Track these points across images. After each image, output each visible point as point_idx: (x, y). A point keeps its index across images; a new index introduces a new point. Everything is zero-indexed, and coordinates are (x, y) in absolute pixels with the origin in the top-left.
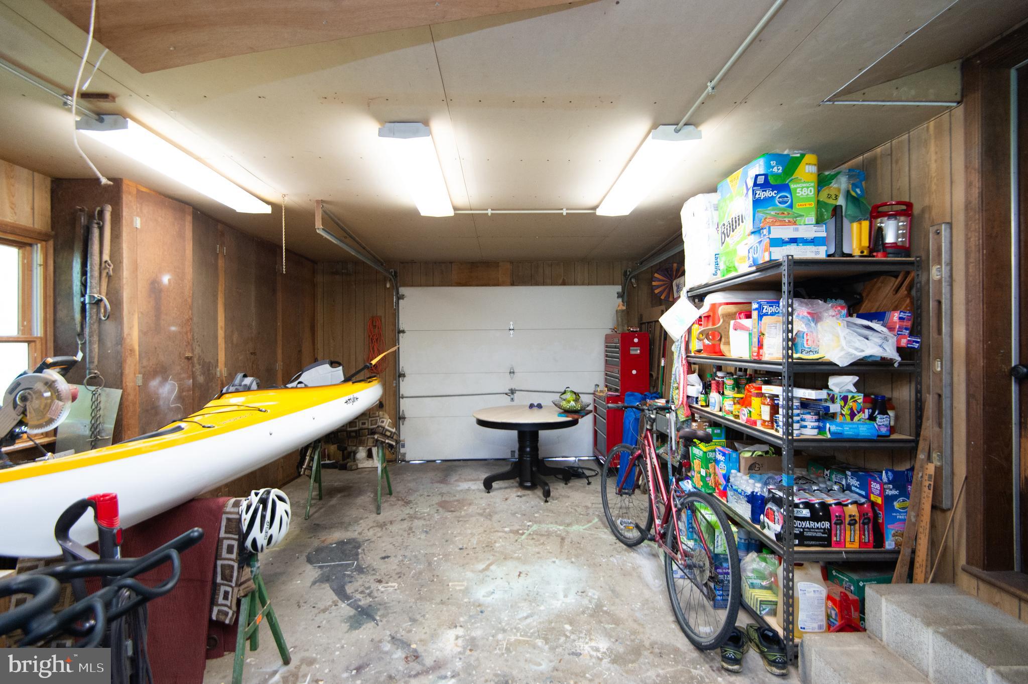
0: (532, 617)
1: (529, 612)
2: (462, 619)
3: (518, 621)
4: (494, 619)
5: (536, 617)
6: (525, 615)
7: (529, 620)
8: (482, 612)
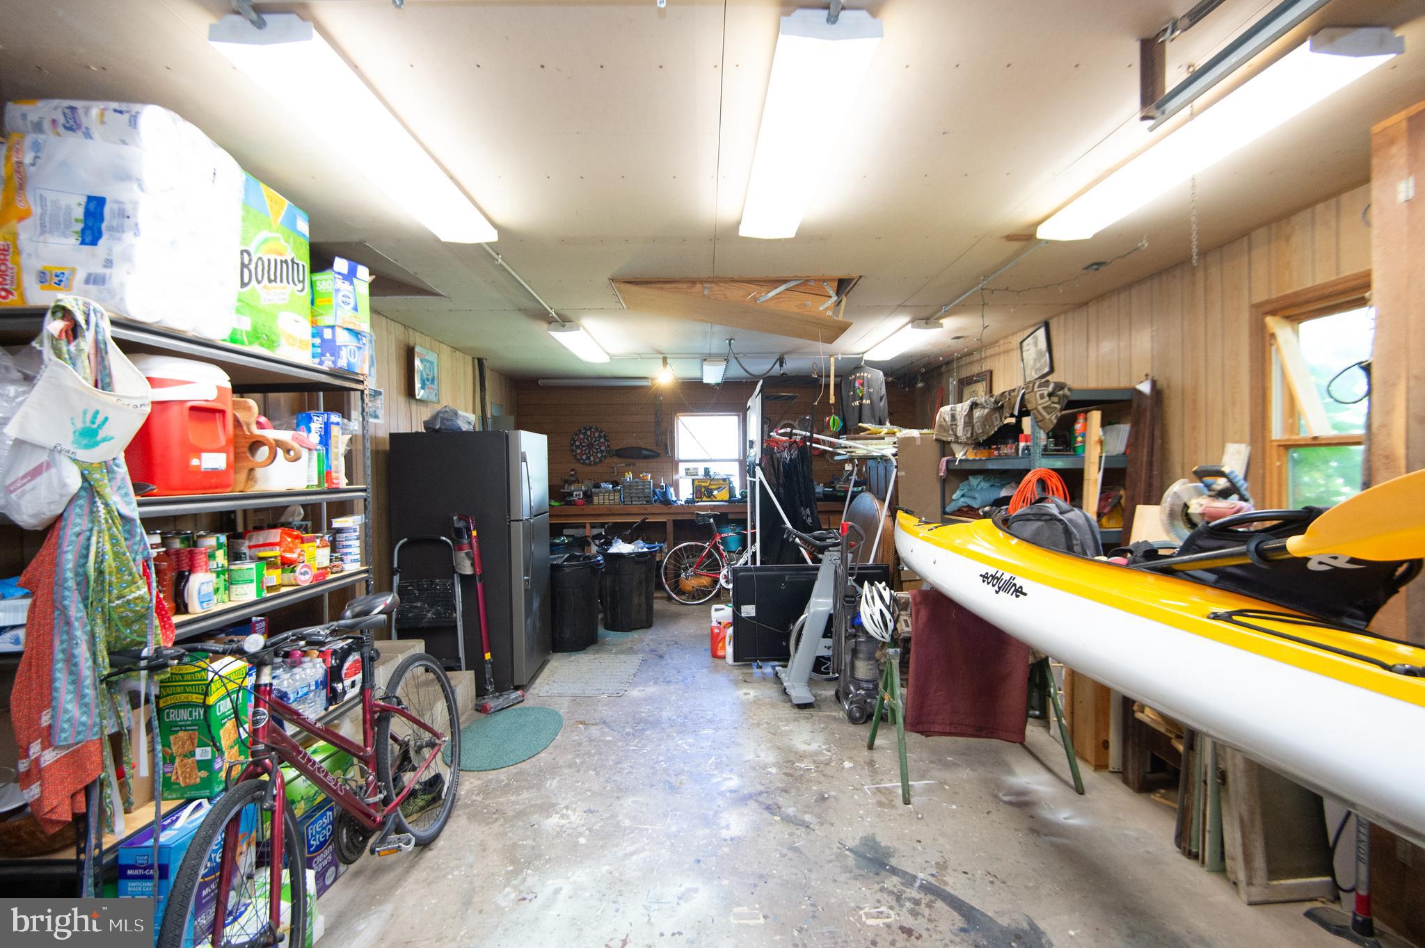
0: (626, 854)
1: (627, 862)
2: (726, 850)
3: (647, 848)
4: (681, 849)
5: (620, 854)
6: (635, 857)
7: (630, 849)
8: (699, 861)
